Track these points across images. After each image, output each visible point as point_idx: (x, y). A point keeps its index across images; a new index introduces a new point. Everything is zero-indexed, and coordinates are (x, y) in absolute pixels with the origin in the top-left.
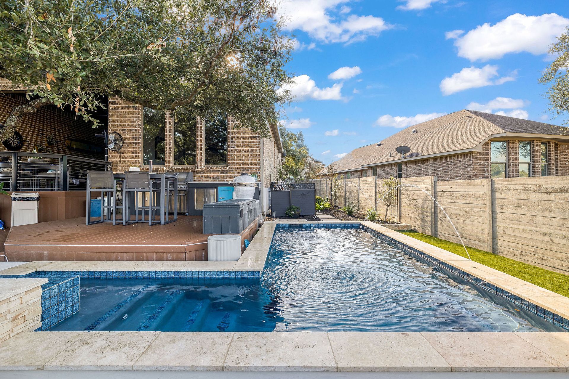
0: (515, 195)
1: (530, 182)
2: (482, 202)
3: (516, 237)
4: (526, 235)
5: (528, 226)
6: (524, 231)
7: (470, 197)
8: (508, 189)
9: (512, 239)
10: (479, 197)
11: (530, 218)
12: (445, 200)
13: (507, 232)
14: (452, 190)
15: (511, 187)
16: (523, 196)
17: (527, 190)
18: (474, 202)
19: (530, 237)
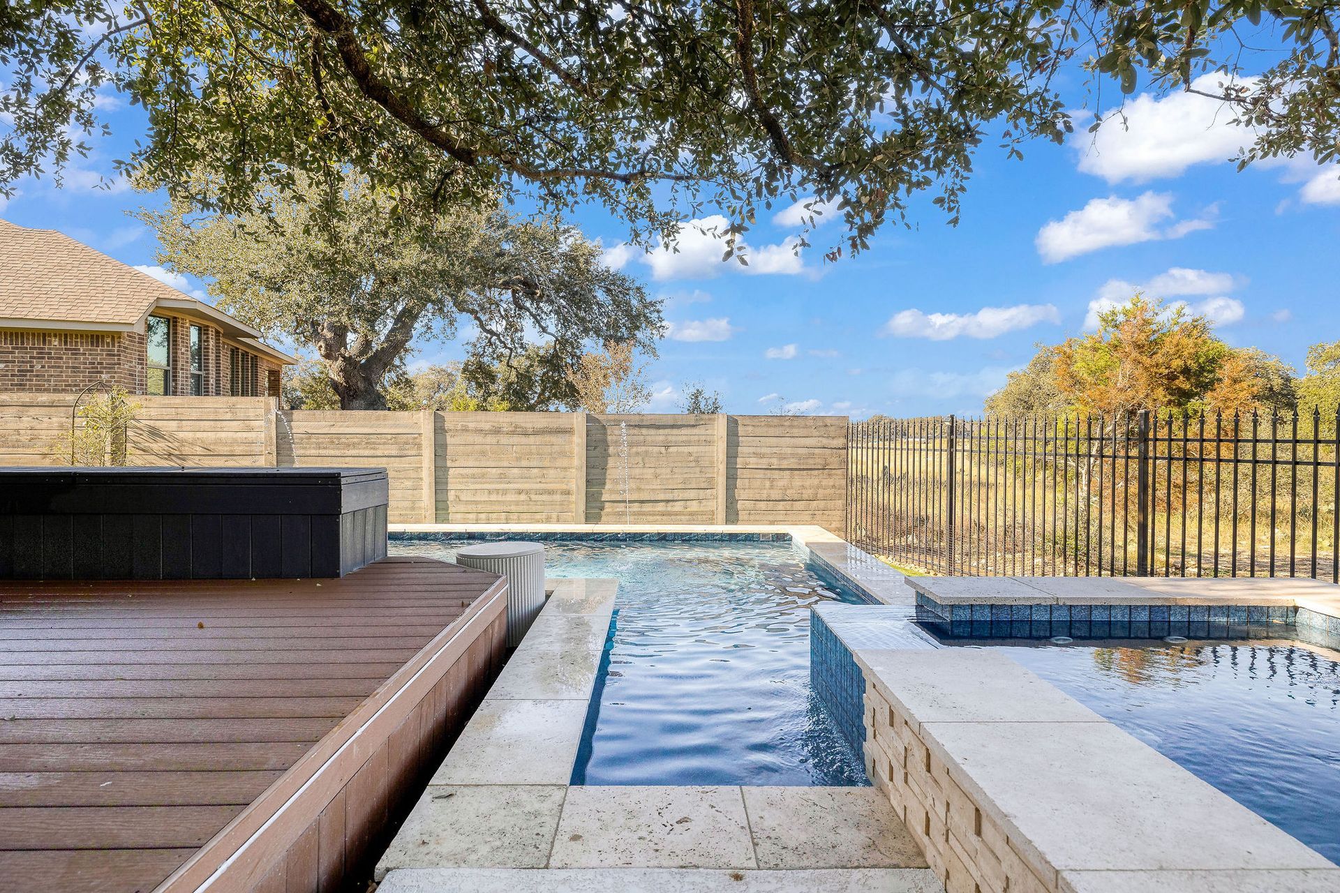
0: (479, 439)
1: (501, 420)
2: (413, 452)
3: (476, 503)
4: (494, 497)
5: (498, 483)
6: (490, 492)
7: (384, 444)
8: (465, 430)
9: (470, 508)
10: (407, 443)
11: (500, 471)
12: (313, 452)
13: (462, 498)
14: (333, 430)
15: (471, 426)
16: (490, 439)
17: (497, 431)
18: (394, 453)
19: (500, 498)
